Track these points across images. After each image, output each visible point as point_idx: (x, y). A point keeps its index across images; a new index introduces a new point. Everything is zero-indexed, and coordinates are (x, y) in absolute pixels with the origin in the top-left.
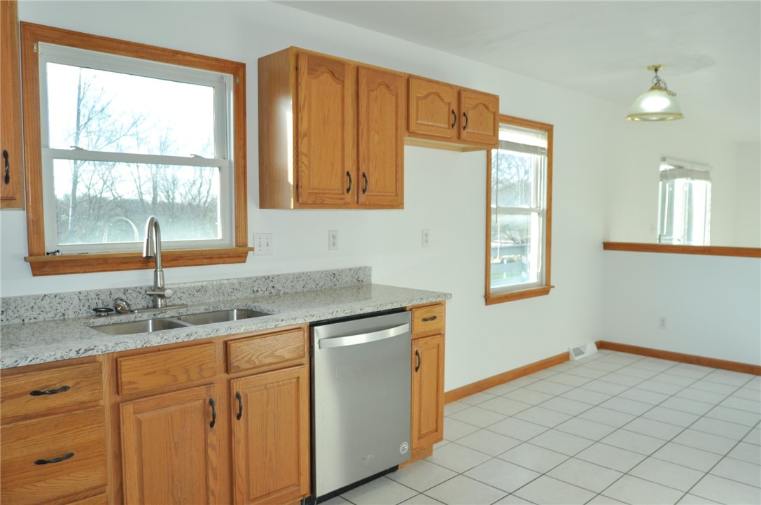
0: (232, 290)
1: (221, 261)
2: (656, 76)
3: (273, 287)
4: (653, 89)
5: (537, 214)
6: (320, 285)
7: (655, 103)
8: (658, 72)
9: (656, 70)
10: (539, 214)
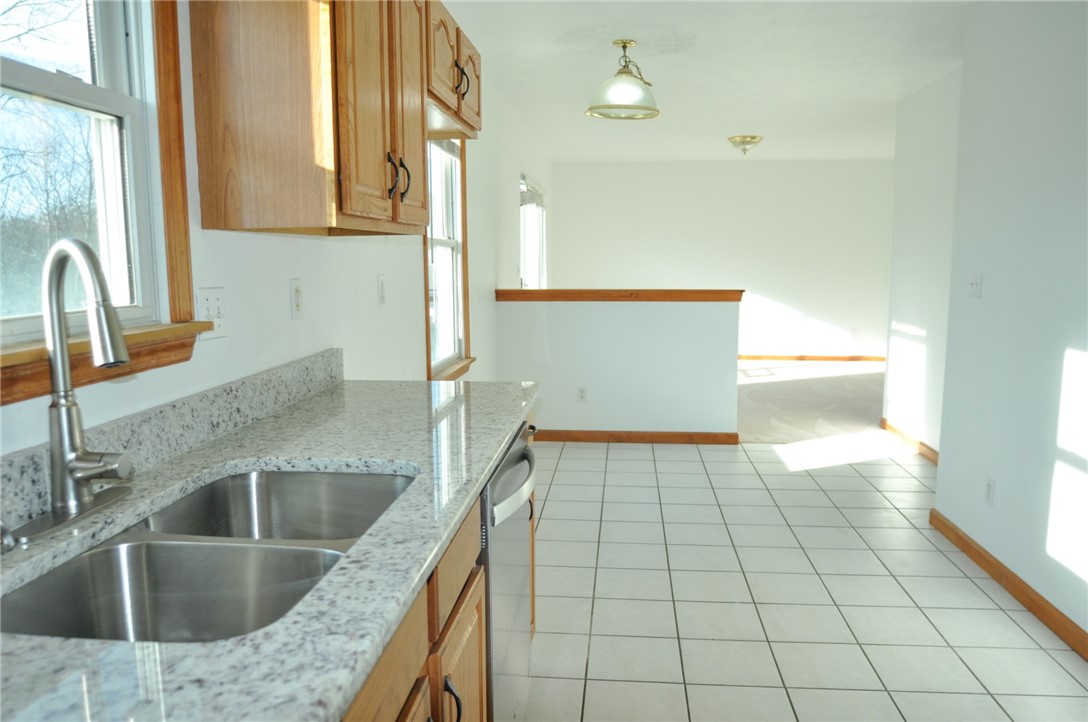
0: (181, 431)
1: (154, 362)
2: (625, 56)
3: (238, 410)
4: (620, 72)
5: (449, 250)
6: (293, 394)
7: (624, 92)
8: (627, 50)
9: (624, 47)
10: (453, 249)
